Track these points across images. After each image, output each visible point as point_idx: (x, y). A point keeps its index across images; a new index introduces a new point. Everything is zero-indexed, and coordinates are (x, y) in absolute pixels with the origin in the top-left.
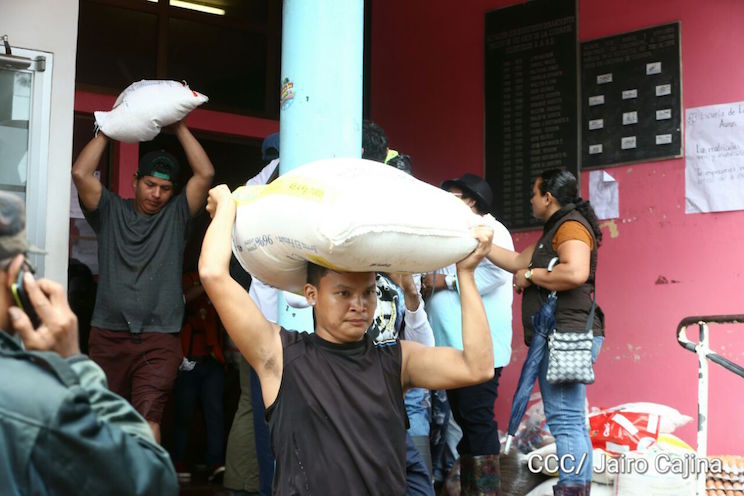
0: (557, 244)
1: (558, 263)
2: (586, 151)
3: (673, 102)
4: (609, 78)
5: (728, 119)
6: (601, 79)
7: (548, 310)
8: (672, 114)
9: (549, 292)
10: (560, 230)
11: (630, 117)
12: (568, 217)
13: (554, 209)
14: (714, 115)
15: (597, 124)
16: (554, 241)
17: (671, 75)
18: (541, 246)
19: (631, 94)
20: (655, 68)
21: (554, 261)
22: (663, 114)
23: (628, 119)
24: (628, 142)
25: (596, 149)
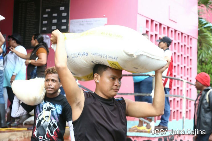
0: (38, 54)
1: (38, 59)
2: (42, 29)
3: (67, 18)
4: (49, 10)
5: (81, 23)
6: (47, 10)
7: (35, 71)
8: (67, 21)
9: (35, 66)
10: (39, 50)
11: (55, 21)
12: (41, 46)
13: (37, 44)
14: (78, 22)
15: (45, 22)
16: (37, 53)
17: (67, 10)
18: (33, 54)
19: (55, 15)
20: (62, 8)
21: (37, 58)
22: (64, 21)
23: (54, 21)
24: (54, 28)
25: (45, 29)
